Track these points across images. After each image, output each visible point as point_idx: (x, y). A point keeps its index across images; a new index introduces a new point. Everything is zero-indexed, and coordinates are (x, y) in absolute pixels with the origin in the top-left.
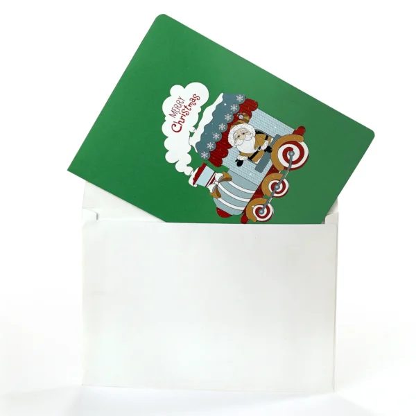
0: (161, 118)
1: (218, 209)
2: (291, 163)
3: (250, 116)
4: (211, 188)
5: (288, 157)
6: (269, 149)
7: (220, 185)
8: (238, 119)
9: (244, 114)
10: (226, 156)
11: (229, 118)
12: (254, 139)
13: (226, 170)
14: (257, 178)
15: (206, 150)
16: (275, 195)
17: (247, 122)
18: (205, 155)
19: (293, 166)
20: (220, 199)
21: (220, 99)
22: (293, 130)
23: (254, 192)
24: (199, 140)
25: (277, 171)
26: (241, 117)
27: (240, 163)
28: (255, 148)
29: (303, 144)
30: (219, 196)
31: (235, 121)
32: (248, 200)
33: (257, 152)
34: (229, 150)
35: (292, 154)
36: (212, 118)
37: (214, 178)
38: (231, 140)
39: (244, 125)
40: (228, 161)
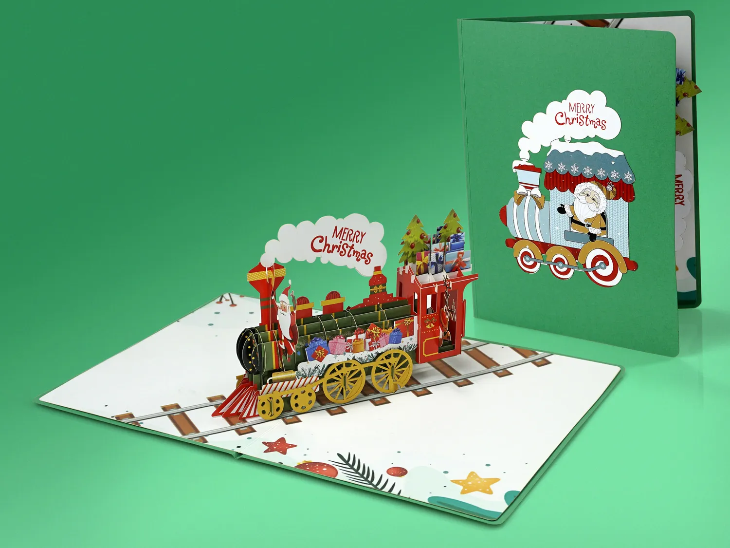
0: (561, 97)
1: (505, 207)
2: (594, 269)
3: (616, 198)
4: (521, 189)
5: (598, 264)
6: (593, 237)
7: (528, 198)
8: (606, 186)
9: (615, 190)
10: (560, 190)
11: (601, 174)
12: (594, 215)
13: (547, 198)
14: (558, 239)
15: (555, 165)
16: (552, 267)
17: (608, 198)
18: (549, 166)
19: (591, 274)
20: (515, 205)
21: (615, 154)
22: (628, 256)
23: (542, 241)
24: (561, 151)
25: (576, 258)
26: (609, 188)
27: (561, 210)
28: (586, 220)
29: (619, 275)
30: (519, 202)
31: (603, 183)
32: (531, 239)
33: (583, 225)
34: (568, 191)
35: (603, 266)
36: (591, 154)
37: (532, 188)
38: (580, 187)
39: (603, 196)
40: (557, 196)
